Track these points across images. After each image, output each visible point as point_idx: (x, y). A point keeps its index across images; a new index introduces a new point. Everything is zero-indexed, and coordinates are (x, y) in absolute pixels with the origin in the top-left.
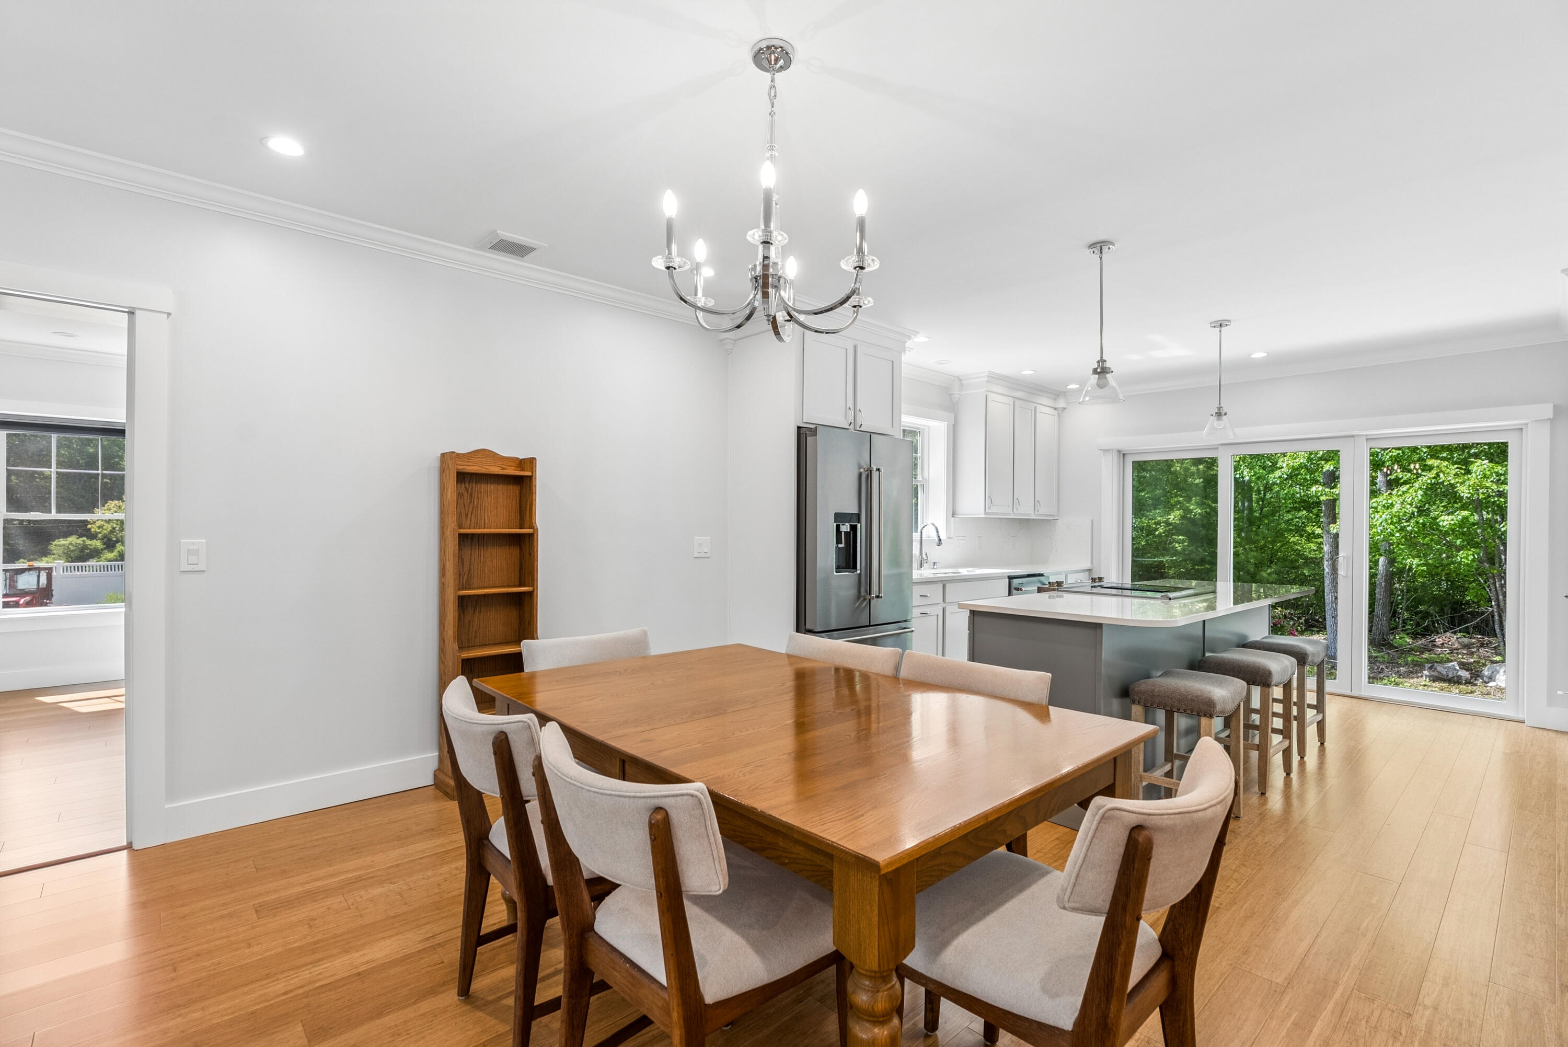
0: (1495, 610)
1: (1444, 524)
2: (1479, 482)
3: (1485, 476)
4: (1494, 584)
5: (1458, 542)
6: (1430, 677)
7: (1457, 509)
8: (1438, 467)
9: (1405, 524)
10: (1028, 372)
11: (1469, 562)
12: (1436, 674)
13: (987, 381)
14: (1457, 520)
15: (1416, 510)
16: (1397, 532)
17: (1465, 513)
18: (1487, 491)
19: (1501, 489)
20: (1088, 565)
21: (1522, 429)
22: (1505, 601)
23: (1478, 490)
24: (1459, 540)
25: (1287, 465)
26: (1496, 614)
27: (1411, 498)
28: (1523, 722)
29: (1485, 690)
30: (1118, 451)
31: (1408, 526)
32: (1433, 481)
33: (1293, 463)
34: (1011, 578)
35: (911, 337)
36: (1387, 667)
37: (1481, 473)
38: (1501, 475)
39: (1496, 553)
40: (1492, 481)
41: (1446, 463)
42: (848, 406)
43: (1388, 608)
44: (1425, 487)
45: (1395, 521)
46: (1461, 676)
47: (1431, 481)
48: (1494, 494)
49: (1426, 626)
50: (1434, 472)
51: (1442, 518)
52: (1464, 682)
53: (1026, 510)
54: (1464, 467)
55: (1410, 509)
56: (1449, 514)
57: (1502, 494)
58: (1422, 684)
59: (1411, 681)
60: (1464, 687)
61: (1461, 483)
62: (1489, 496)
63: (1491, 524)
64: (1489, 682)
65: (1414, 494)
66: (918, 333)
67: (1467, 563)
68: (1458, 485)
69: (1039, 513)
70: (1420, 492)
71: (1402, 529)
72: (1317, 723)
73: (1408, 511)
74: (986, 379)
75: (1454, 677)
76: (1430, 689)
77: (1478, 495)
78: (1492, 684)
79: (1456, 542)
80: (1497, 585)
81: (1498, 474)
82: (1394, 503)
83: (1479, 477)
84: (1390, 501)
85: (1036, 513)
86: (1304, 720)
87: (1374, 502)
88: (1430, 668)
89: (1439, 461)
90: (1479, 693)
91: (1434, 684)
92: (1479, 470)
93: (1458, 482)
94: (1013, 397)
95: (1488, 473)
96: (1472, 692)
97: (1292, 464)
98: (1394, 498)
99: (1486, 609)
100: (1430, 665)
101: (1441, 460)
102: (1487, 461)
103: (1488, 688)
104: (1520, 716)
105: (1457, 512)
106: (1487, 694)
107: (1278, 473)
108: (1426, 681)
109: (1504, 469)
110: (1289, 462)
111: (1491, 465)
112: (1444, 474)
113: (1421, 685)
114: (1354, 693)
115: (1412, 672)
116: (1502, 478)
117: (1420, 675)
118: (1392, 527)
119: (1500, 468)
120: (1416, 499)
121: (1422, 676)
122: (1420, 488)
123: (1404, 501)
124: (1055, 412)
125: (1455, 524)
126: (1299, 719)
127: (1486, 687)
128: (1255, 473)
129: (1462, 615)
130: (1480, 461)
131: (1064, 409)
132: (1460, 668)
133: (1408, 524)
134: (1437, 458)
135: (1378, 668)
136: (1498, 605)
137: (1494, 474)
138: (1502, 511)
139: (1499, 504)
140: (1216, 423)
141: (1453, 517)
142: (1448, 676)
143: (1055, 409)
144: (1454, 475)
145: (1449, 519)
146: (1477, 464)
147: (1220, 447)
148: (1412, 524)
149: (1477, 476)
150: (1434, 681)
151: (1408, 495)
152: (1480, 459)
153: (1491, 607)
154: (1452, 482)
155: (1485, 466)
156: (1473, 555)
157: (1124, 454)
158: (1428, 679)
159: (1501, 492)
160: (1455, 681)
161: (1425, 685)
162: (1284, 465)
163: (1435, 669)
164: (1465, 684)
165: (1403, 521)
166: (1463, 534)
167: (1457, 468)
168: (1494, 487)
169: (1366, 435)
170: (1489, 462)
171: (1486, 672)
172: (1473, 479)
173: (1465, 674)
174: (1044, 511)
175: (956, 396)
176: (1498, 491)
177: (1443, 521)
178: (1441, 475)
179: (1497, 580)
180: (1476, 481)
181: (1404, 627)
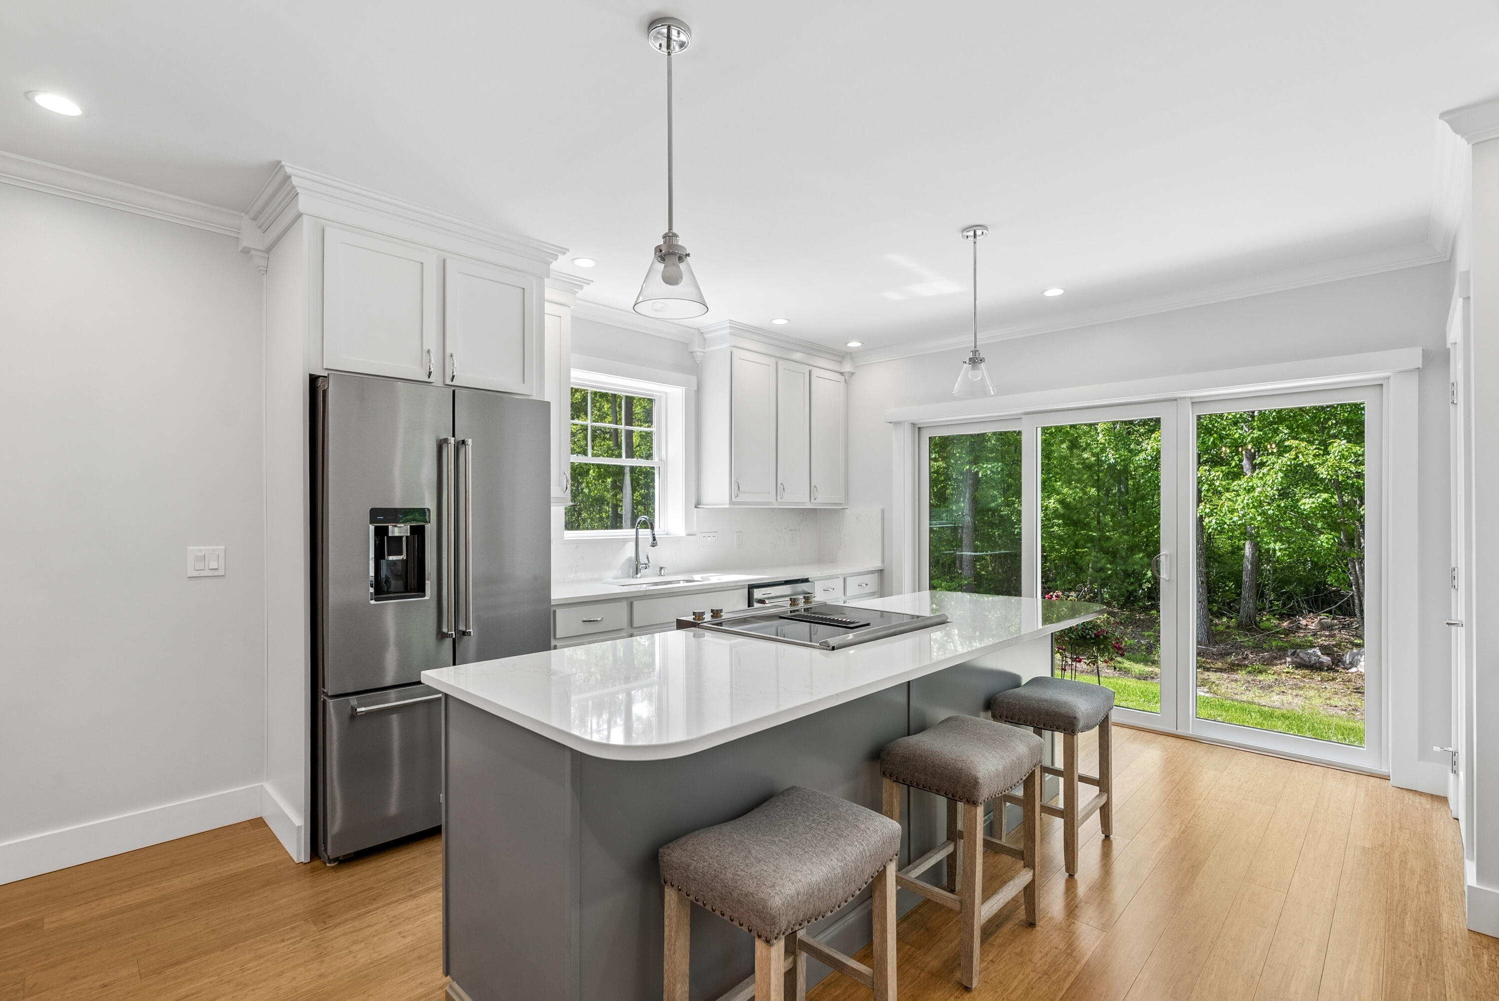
0: (1355, 594)
1: (1306, 508)
2: (1338, 463)
3: (1343, 457)
4: (1354, 567)
5: (1319, 525)
6: (1292, 663)
7: (1320, 491)
8: (1297, 447)
9: (1266, 508)
10: (780, 322)
11: (1329, 546)
12: (1298, 660)
13: (731, 334)
14: (1318, 503)
15: (1276, 493)
16: (1258, 515)
17: (1325, 496)
18: (1346, 472)
19: (1360, 471)
20: (877, 564)
21: (1382, 385)
22: (1364, 583)
23: (1337, 471)
24: (1320, 524)
25: (1151, 447)
26: (1356, 598)
27: (1271, 481)
28: (1386, 778)
29: (1346, 677)
30: (912, 424)
31: (1269, 509)
32: (1293, 463)
33: (1158, 445)
34: (751, 587)
35: (557, 255)
36: (1252, 653)
37: (1340, 454)
38: (1360, 455)
39: (1356, 535)
40: (1350, 462)
41: (1304, 444)
42: (426, 348)
43: (1255, 591)
44: (1284, 469)
45: (1256, 504)
46: (1323, 662)
47: (1291, 462)
48: (1352, 475)
49: (1292, 606)
50: (1293, 453)
51: (1303, 501)
52: (1326, 668)
53: (799, 497)
54: (1322, 448)
55: (1270, 492)
56: (1311, 496)
57: (1360, 475)
58: (1285, 671)
59: (1275, 668)
60: (1326, 673)
61: (1320, 465)
62: (1348, 478)
63: (1349, 506)
64: (1350, 668)
65: (1274, 476)
66: (568, 250)
67: (1328, 547)
68: (1318, 466)
69: (817, 501)
70: (1280, 474)
71: (1263, 513)
72: (1101, 808)
73: (1268, 494)
74: (728, 331)
75: (1316, 664)
76: (1292, 676)
77: (1338, 476)
78: (1354, 670)
79: (1316, 525)
80: (1357, 569)
81: (1356, 454)
82: (1255, 485)
83: (1337, 458)
84: (1251, 484)
85: (813, 500)
86: (1073, 819)
87: (1235, 485)
88: (1293, 654)
89: (1298, 442)
90: (1341, 680)
91: (1296, 671)
92: (1337, 452)
93: (1316, 464)
94: (775, 357)
95: (1346, 453)
96: (1334, 679)
97: (1156, 446)
98: (1255, 481)
99: (1347, 592)
100: (1293, 651)
101: (1299, 441)
102: (1345, 441)
103: (1349, 675)
104: (1384, 770)
105: (1318, 495)
106: (1348, 682)
107: (1142, 456)
108: (1288, 667)
109: (1363, 449)
110: (1154, 444)
111: (1349, 445)
112: (1303, 455)
113: (1283, 672)
114: (1180, 732)
115: (1276, 658)
116: (1361, 458)
117: (1283, 661)
118: (1253, 510)
119: (1359, 448)
120: (1276, 481)
121: (1285, 663)
122: (1280, 470)
123: (1264, 483)
124: (841, 378)
125: (1316, 507)
126: (1067, 816)
127: (1347, 673)
128: (1121, 455)
129: (1326, 596)
130: (1339, 441)
131: (853, 374)
132: (1322, 654)
133: (1269, 507)
134: (1297, 439)
135: (1243, 653)
136: (1358, 589)
137: (1352, 455)
138: (1359, 493)
139: (1357, 486)
140: (971, 373)
141: (1314, 500)
142: (1310, 662)
143: (842, 374)
144: (1314, 456)
145: (1310, 502)
146: (1335, 445)
147: (1024, 417)
148: (1272, 508)
149: (1335, 457)
150: (1297, 668)
151: (1268, 478)
152: (1340, 439)
153: (1352, 590)
154: (1312, 463)
155: (1343, 446)
156: (1334, 539)
157: (919, 428)
158: (1290, 666)
159: (1359, 473)
160: (1316, 667)
161: (1288, 672)
162: (1149, 448)
163: (1298, 655)
164: (1327, 670)
165: (1265, 504)
166: (1323, 516)
167: (1315, 449)
168: (1353, 469)
169: (1191, 398)
170: (1347, 442)
171: (1347, 658)
172: (1331, 459)
173: (1326, 659)
174: (822, 499)
175: (698, 353)
176: (1357, 472)
177: (1304, 504)
178: (1300, 456)
179: (1356, 564)
180: (1335, 462)
181: (1271, 607)
